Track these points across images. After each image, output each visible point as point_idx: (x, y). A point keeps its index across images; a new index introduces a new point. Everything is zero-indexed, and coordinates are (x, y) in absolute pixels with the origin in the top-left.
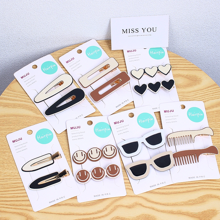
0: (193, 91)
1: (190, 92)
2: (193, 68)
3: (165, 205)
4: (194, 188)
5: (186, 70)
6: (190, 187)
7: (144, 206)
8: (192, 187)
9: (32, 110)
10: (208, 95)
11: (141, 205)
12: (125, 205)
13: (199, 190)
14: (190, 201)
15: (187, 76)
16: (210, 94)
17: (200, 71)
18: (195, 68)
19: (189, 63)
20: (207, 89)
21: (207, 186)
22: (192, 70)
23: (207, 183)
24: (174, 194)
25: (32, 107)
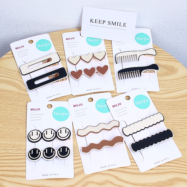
0: (170, 80)
1: (166, 81)
2: (170, 58)
3: (135, 185)
4: (164, 170)
5: (164, 60)
6: (160, 169)
7: (114, 184)
8: (162, 169)
9: (15, 86)
10: (183, 84)
11: (111, 182)
12: (96, 182)
13: (168, 172)
14: (159, 182)
15: (164, 65)
16: (185, 83)
17: (178, 62)
18: (172, 59)
19: (168, 54)
20: (182, 79)
21: (176, 169)
22: (170, 61)
23: (177, 167)
24: (144, 175)
25: (16, 84)
